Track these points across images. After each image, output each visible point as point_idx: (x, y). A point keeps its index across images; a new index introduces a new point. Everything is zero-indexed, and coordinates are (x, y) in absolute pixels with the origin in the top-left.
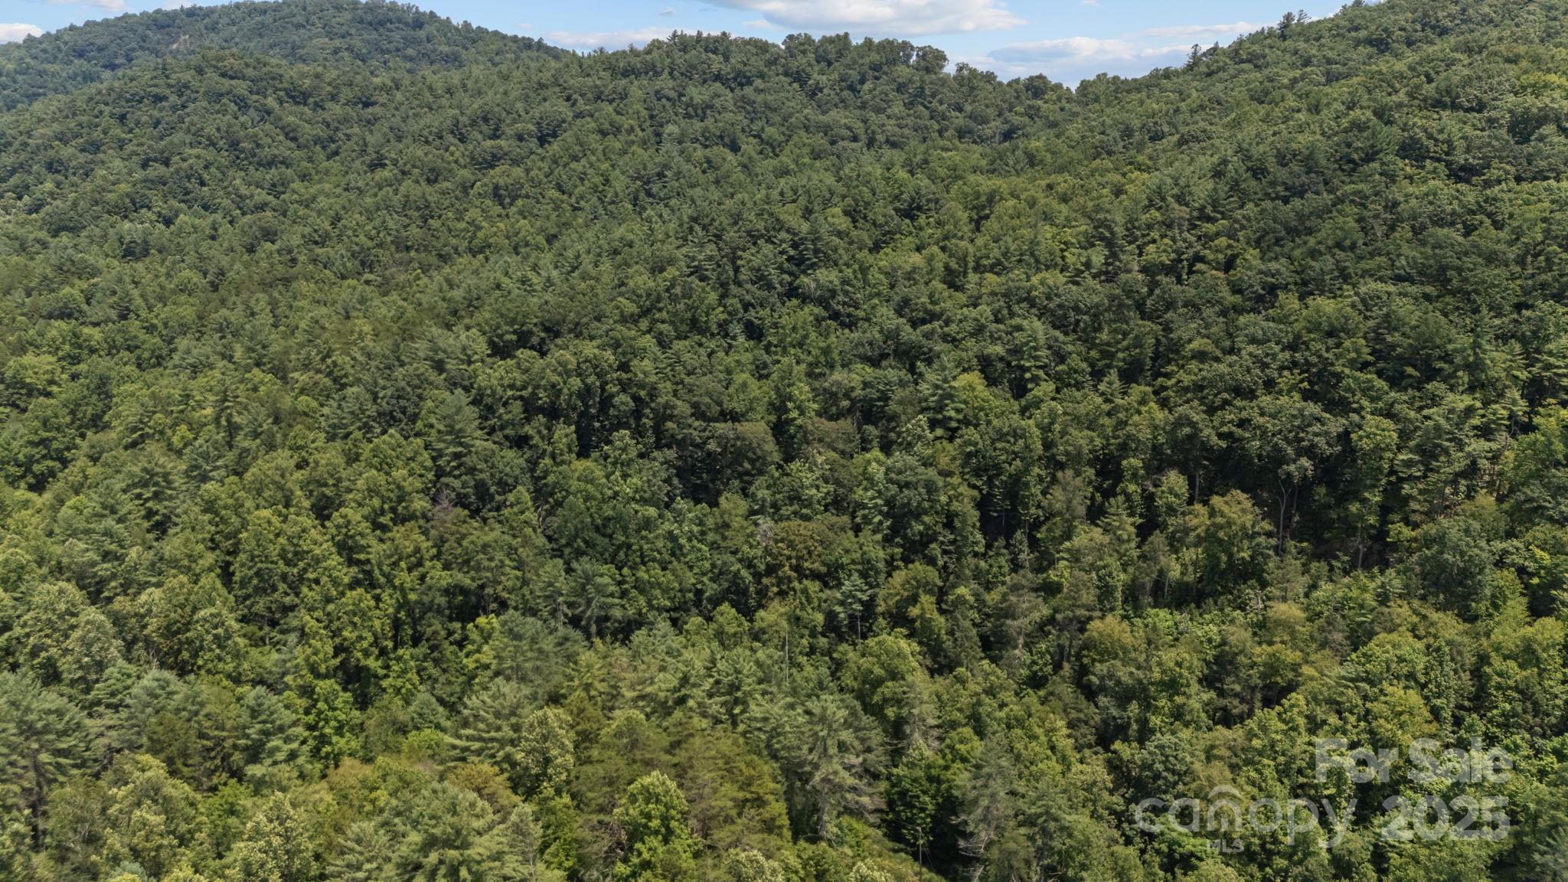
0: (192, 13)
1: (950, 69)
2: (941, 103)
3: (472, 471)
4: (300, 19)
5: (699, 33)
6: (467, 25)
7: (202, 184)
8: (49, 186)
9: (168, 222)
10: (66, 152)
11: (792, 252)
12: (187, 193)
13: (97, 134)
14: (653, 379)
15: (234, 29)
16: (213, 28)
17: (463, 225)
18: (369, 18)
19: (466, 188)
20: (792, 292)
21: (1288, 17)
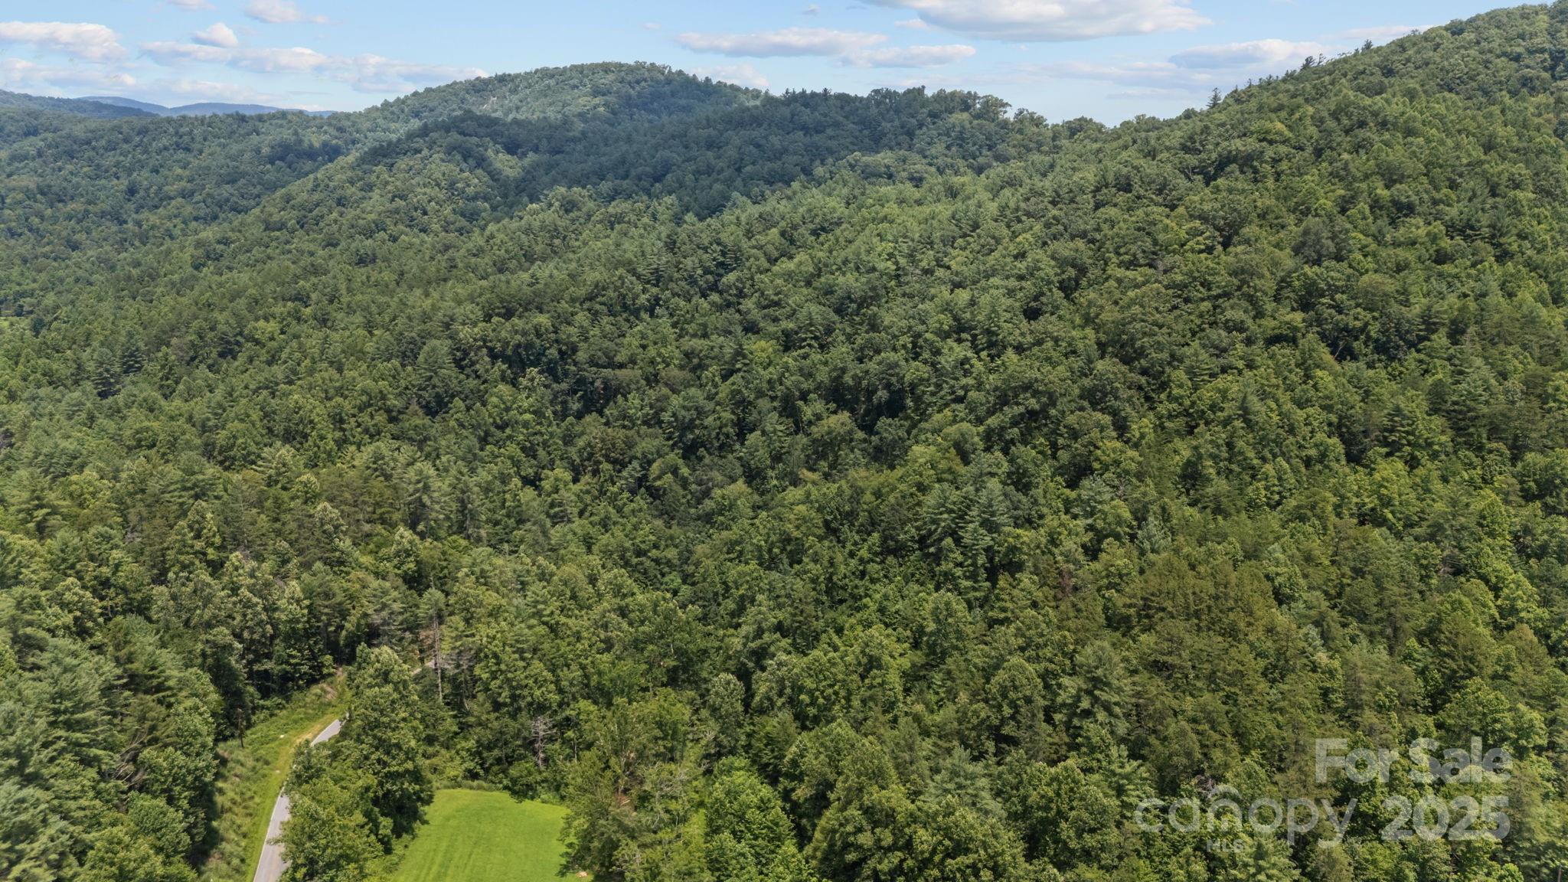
0: (502, 79)
1: (1010, 115)
2: (974, 144)
3: (434, 387)
4: (575, 81)
5: (804, 92)
6: (708, 80)
7: (425, 213)
8: (335, 215)
9: (394, 239)
10: (351, 190)
11: (721, 259)
12: (412, 219)
13: (373, 178)
14: (574, 339)
15: (528, 91)
16: (514, 91)
17: (577, 244)
18: (629, 78)
19: (589, 216)
20: (714, 287)
21: (1309, 61)
